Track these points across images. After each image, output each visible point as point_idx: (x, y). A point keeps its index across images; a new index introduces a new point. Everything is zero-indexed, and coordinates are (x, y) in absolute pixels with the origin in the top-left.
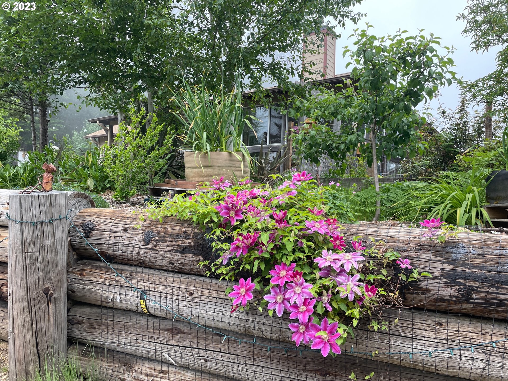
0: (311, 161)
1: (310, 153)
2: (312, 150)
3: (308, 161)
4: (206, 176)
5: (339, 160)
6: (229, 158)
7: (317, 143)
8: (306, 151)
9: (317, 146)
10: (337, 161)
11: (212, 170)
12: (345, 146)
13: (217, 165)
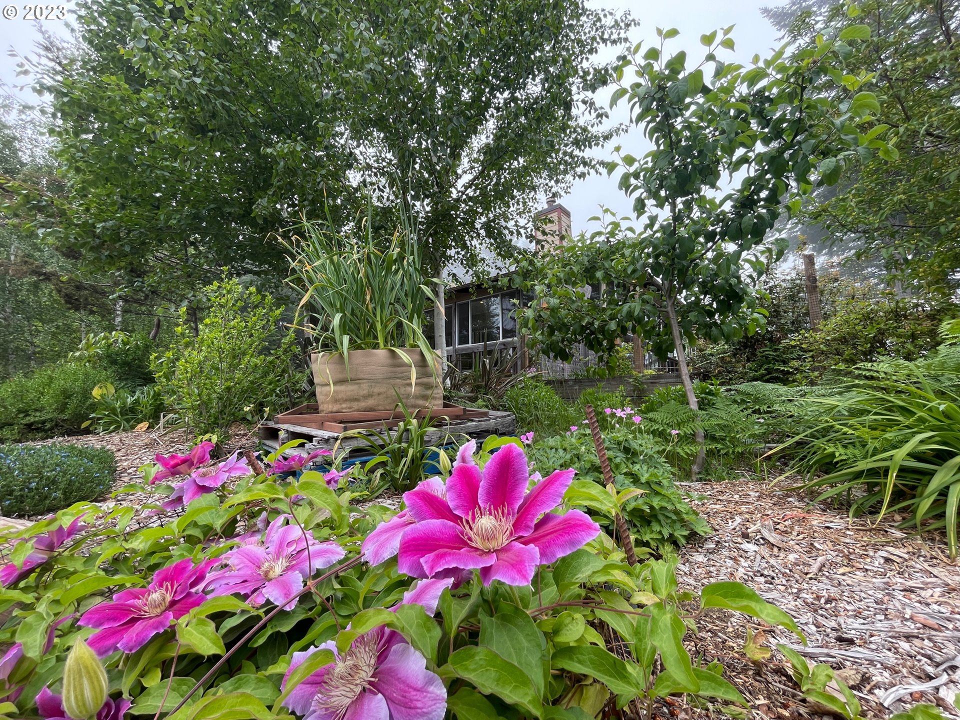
0: (555, 357)
1: (552, 343)
2: (554, 338)
3: (549, 357)
4: (346, 400)
5: (603, 351)
6: (389, 361)
7: (564, 325)
8: (544, 339)
9: (564, 330)
10: (601, 353)
11: (355, 387)
12: (618, 326)
13: (365, 377)
